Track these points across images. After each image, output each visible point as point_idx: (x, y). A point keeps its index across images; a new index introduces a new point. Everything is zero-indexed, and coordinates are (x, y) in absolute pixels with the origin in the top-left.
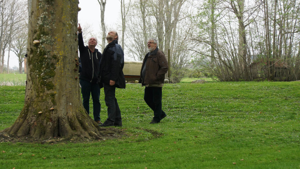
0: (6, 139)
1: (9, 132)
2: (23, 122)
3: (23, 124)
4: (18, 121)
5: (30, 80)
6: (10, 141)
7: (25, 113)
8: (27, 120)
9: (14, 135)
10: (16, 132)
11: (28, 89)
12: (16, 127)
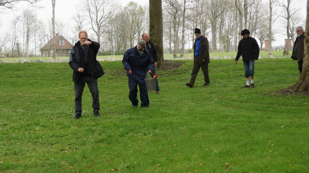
0: (292, 93)
1: (293, 88)
2: (303, 82)
3: (303, 83)
4: (299, 81)
5: (307, 54)
6: (294, 94)
7: (304, 76)
8: (306, 80)
9: (297, 91)
10: (298, 89)
11: (306, 59)
12: (297, 86)
